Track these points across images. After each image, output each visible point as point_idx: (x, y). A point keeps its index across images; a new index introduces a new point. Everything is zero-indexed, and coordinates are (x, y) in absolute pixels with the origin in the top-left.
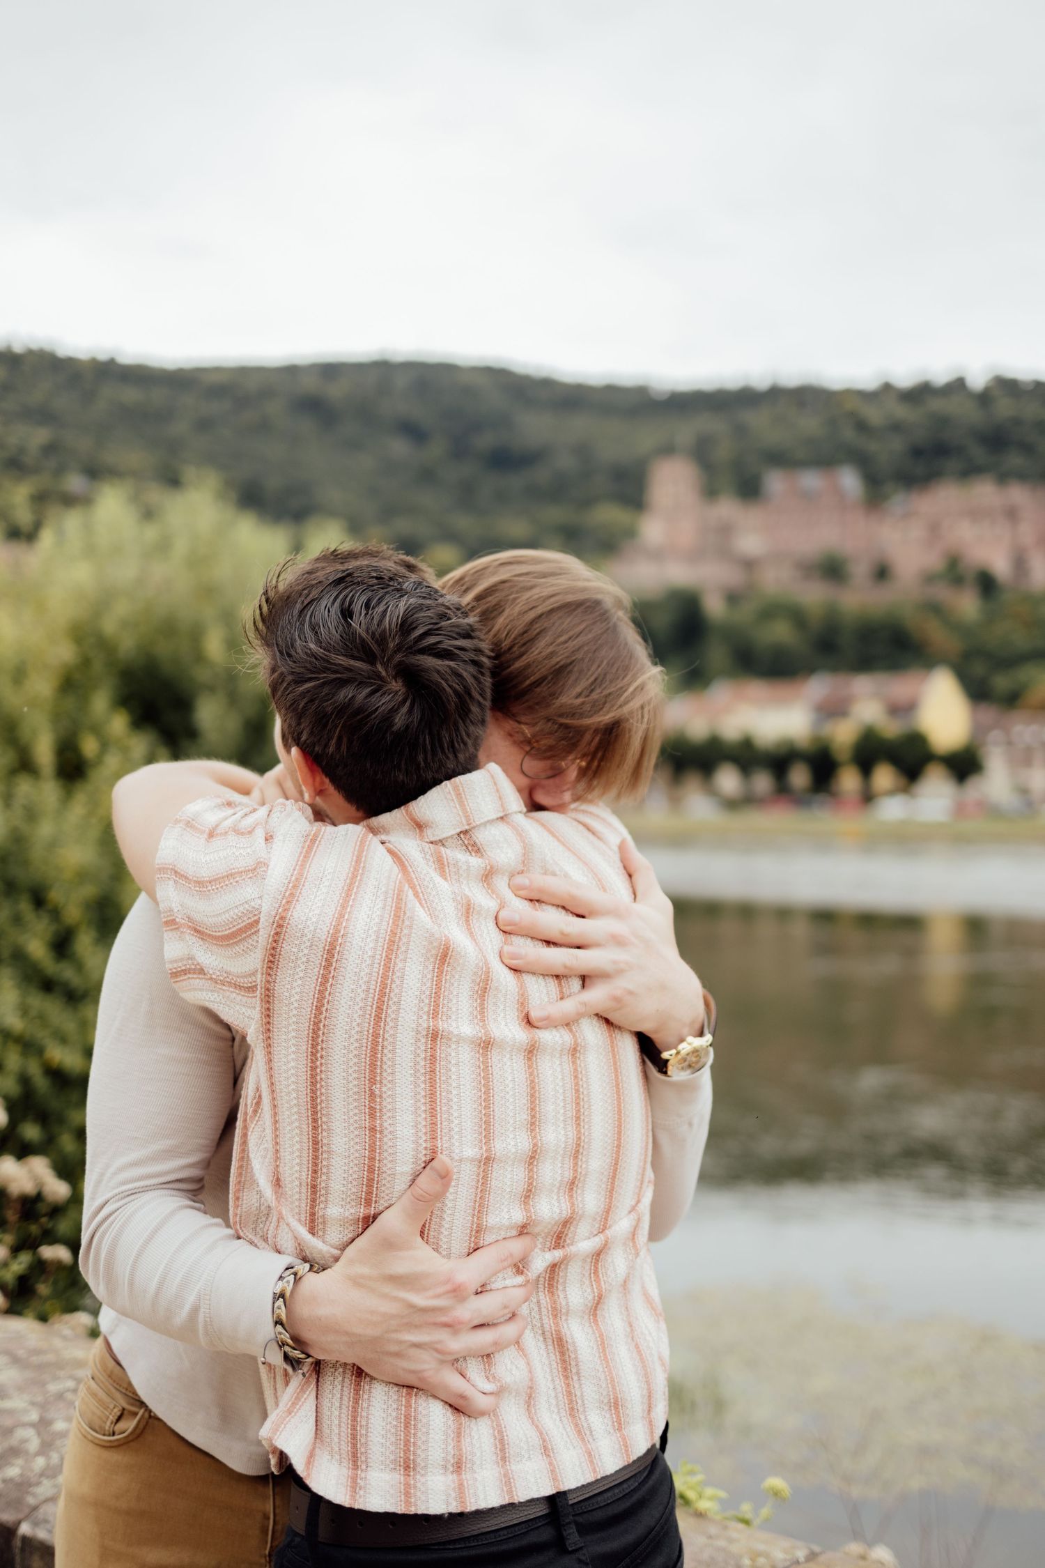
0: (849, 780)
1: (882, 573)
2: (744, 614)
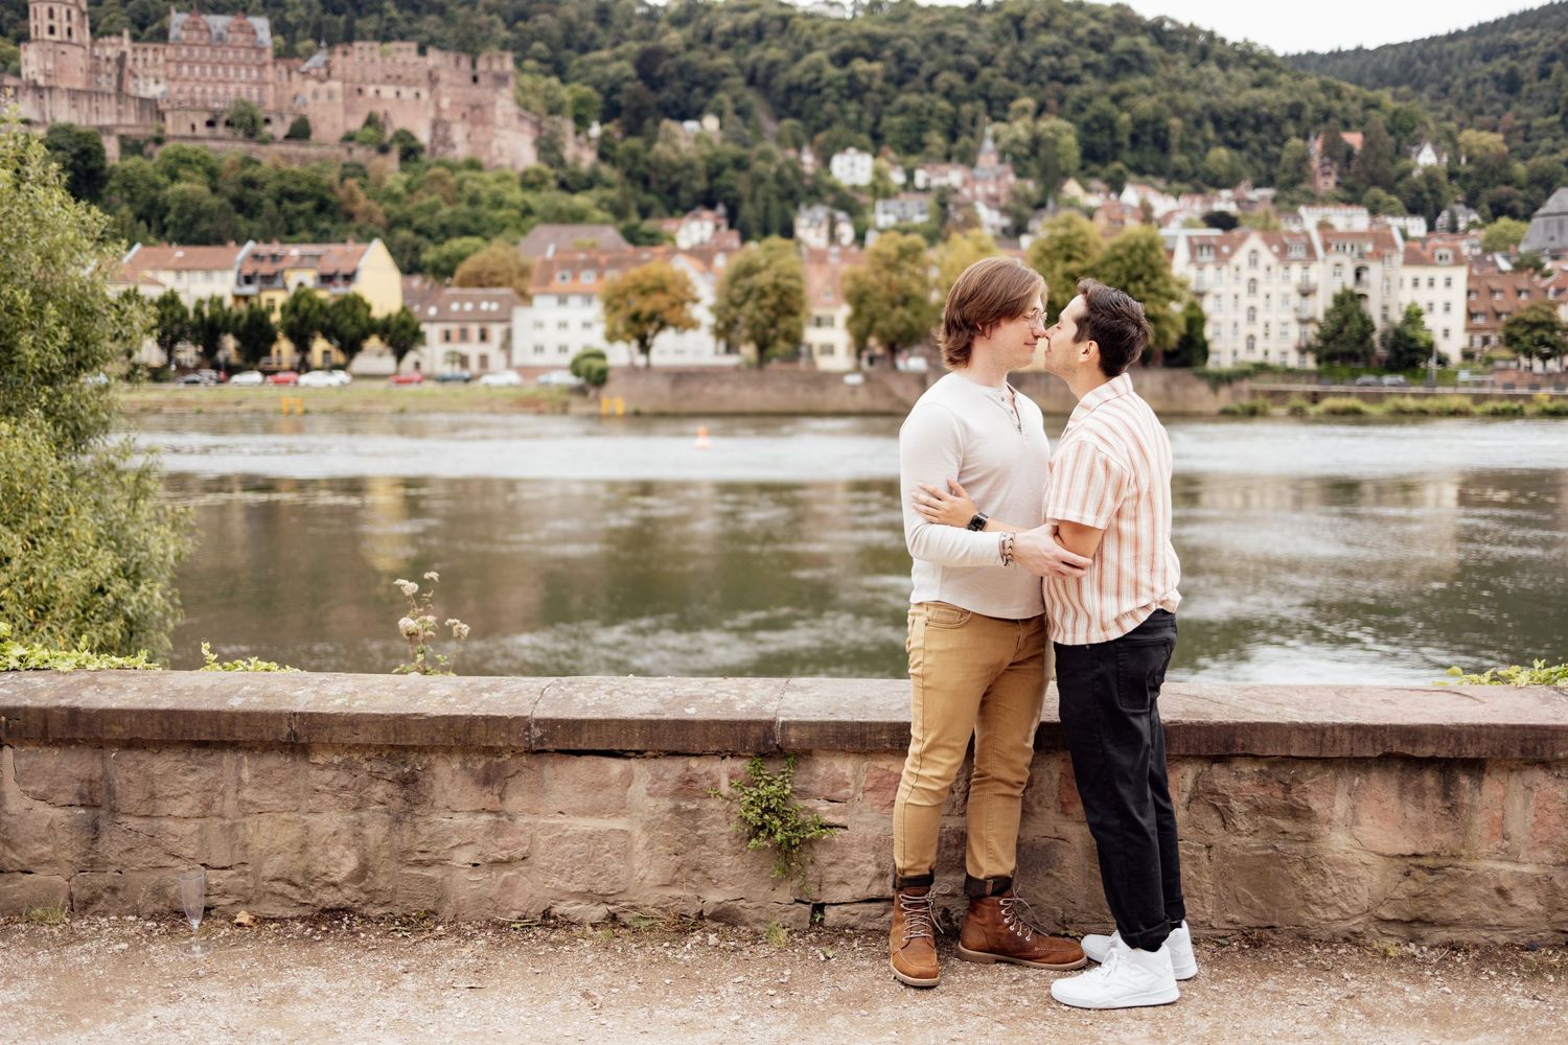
0: (284, 349)
1: (301, 131)
2: (148, 165)
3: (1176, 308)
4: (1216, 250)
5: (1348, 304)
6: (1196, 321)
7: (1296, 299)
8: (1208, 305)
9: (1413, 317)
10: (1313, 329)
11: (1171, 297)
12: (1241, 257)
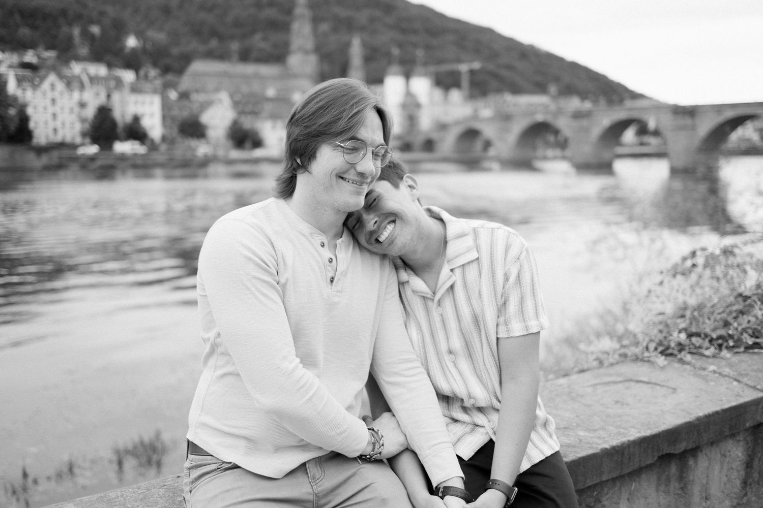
3: (12, 112)
4: (31, 81)
5: (104, 113)
6: (24, 119)
7: (77, 109)
8: (30, 111)
9: (136, 119)
10: (87, 126)
11: (10, 105)
12: (46, 85)
